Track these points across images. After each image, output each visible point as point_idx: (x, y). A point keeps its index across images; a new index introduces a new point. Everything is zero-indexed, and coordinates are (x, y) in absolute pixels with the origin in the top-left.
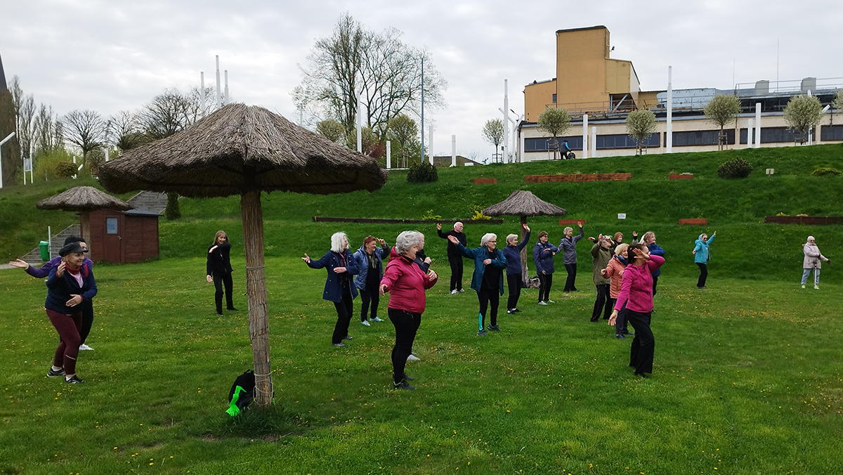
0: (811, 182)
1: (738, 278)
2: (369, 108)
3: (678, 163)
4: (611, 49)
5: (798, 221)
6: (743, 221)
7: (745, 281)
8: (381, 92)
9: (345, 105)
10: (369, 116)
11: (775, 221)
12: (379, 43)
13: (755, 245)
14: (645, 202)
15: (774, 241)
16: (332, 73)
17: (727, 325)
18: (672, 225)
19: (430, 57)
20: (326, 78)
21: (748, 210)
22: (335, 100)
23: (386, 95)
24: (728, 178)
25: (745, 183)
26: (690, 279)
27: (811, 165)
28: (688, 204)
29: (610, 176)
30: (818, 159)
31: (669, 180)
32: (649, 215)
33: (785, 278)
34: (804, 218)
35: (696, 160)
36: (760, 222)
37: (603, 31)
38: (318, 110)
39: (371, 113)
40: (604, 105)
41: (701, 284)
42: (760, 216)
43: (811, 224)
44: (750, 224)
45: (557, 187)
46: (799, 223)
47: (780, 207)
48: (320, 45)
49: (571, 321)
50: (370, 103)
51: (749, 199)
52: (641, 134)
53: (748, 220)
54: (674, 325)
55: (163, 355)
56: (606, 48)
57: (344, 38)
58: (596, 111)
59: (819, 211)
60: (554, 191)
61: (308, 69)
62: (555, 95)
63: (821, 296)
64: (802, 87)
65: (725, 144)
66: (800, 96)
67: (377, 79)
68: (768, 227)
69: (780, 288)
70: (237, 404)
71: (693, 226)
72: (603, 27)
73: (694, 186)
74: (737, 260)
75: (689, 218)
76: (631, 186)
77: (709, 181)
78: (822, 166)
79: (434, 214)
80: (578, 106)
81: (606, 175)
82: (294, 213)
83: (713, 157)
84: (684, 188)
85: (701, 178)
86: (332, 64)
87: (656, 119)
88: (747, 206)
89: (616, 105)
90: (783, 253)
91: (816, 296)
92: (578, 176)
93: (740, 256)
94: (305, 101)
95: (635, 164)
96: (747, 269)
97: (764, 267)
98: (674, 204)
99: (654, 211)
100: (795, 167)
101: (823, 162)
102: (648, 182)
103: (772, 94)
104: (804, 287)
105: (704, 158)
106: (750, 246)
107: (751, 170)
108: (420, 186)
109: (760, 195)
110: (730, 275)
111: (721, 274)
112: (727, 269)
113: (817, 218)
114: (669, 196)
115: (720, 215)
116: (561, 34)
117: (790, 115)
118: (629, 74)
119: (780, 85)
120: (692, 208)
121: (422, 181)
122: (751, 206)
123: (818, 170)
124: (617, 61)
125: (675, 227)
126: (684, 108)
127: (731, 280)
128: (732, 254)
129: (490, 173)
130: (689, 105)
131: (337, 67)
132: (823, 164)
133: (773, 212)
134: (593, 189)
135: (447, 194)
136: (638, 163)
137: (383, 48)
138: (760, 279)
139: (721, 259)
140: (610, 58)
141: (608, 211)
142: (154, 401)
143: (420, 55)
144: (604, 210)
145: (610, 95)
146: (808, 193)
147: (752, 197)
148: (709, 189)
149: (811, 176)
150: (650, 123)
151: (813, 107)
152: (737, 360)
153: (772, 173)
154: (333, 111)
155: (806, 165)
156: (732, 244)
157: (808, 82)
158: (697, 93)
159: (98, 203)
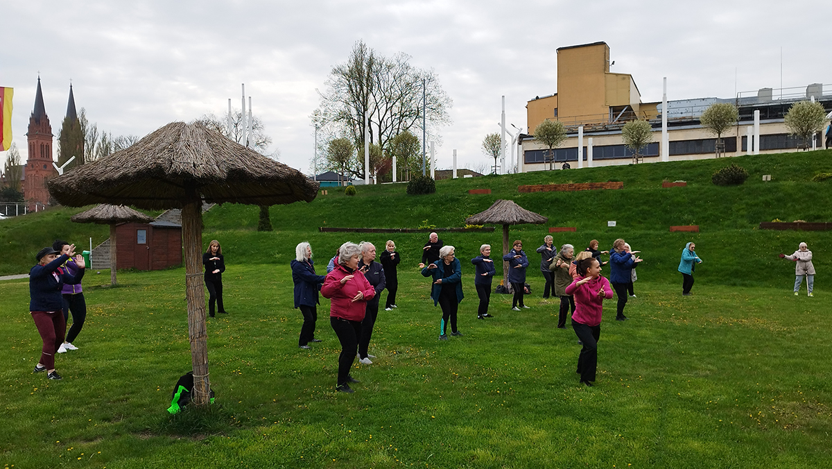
0: (811, 188)
1: (728, 285)
2: (380, 126)
3: (672, 171)
4: (611, 63)
5: (795, 227)
6: (736, 228)
7: (735, 288)
8: (391, 113)
9: (359, 125)
10: (380, 134)
11: (770, 228)
12: (389, 67)
13: (747, 251)
14: (637, 209)
15: (769, 248)
16: (347, 96)
17: (700, 333)
18: (662, 232)
19: (436, 78)
20: (342, 102)
21: (742, 216)
22: (349, 121)
23: (395, 115)
24: (723, 185)
25: (739, 189)
26: (677, 285)
27: (812, 171)
28: (681, 212)
29: (604, 185)
30: (819, 164)
31: (661, 188)
32: (640, 222)
33: (778, 285)
34: (801, 224)
35: (691, 168)
36: (755, 229)
37: (603, 46)
38: (335, 130)
39: (382, 131)
40: (605, 117)
41: (687, 290)
42: (755, 223)
43: (808, 230)
44: (744, 230)
45: (549, 196)
46: (796, 230)
47: (777, 213)
48: (335, 72)
49: (539, 326)
50: (381, 123)
51: (744, 206)
52: (638, 144)
53: (743, 226)
54: (643, 332)
55: (143, 354)
56: (605, 63)
57: (358, 63)
58: (595, 123)
59: (818, 217)
60: (546, 200)
61: (325, 94)
62: (556, 109)
63: (813, 303)
64: (807, 93)
65: (722, 152)
66: (802, 102)
67: (387, 100)
68: (763, 233)
69: (771, 295)
70: (178, 402)
71: (684, 233)
72: (603, 43)
73: (687, 193)
74: (729, 267)
75: (681, 225)
76: (623, 194)
77: (703, 188)
78: (822, 172)
79: (430, 223)
80: (578, 119)
81: (598, 184)
82: (303, 224)
83: (708, 165)
84: (676, 195)
85: (695, 185)
86: (348, 88)
87: (652, 129)
88: (742, 212)
89: (616, 117)
90: (777, 260)
91: (808, 303)
92: (570, 185)
93: (731, 263)
94: (323, 123)
95: (628, 173)
96: (738, 276)
97: (757, 274)
98: (666, 212)
99: (645, 219)
100: (794, 174)
101: (824, 168)
102: (640, 190)
103: (775, 101)
104: (796, 294)
105: (699, 166)
106: (742, 252)
107: (747, 177)
108: (418, 198)
109: (756, 201)
110: (720, 282)
111: (711, 281)
112: (717, 276)
113: (816, 224)
114: (661, 204)
115: (713, 221)
116: (562, 51)
117: (792, 121)
118: (629, 87)
119: (784, 92)
120: (684, 215)
121: (420, 193)
122: (745, 213)
123: (818, 176)
124: (617, 75)
125: (665, 234)
126: (684, 118)
127: (720, 287)
128: (723, 261)
129: (486, 184)
130: (690, 115)
131: (352, 90)
132: (824, 170)
133: (769, 218)
134: (585, 198)
135: (443, 204)
136: (631, 172)
137: (393, 71)
138: (752, 286)
139: (711, 265)
140: (610, 72)
141: (599, 218)
142: (115, 398)
143: (427, 77)
144: (594, 217)
145: (610, 107)
146: (807, 199)
147: (747, 204)
148: (702, 196)
149: (812, 182)
150: (646, 133)
151: (816, 113)
152: (696, 369)
153: (769, 179)
154: (348, 131)
155: (805, 171)
156: (723, 251)
157: (814, 88)
158: (699, 103)
159: (122, 216)
